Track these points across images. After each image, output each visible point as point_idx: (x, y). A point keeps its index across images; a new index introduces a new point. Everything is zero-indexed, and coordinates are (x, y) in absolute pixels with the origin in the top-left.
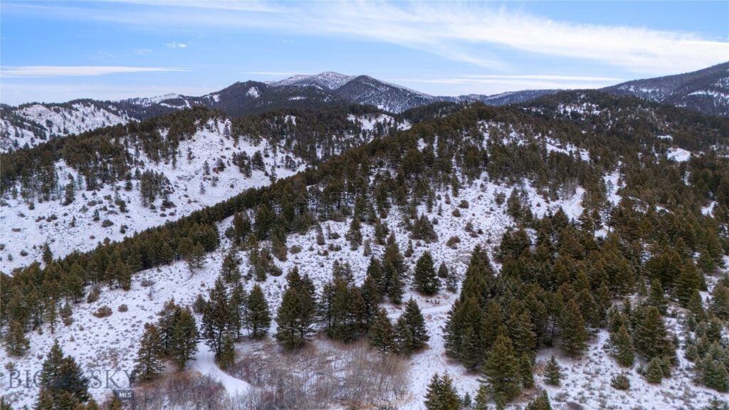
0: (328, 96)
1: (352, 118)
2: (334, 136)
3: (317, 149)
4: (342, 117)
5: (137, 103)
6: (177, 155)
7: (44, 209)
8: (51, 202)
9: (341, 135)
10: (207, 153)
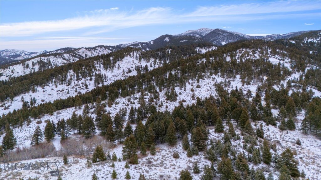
0: (197, 39)
1: (197, 49)
5: (123, 46)
6: (115, 67)
7: (60, 87)
8: (64, 85)
10: (126, 66)
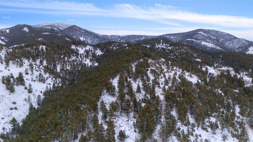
0: (60, 33)
1: (73, 47)
2: (66, 58)
3: (57, 65)
4: (69, 47)
9: (69, 57)
